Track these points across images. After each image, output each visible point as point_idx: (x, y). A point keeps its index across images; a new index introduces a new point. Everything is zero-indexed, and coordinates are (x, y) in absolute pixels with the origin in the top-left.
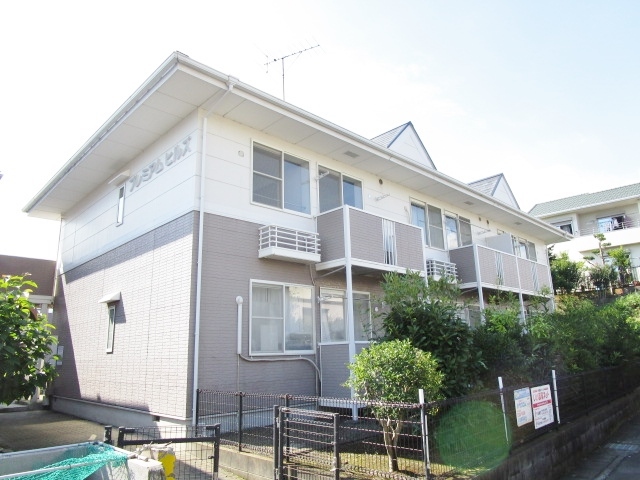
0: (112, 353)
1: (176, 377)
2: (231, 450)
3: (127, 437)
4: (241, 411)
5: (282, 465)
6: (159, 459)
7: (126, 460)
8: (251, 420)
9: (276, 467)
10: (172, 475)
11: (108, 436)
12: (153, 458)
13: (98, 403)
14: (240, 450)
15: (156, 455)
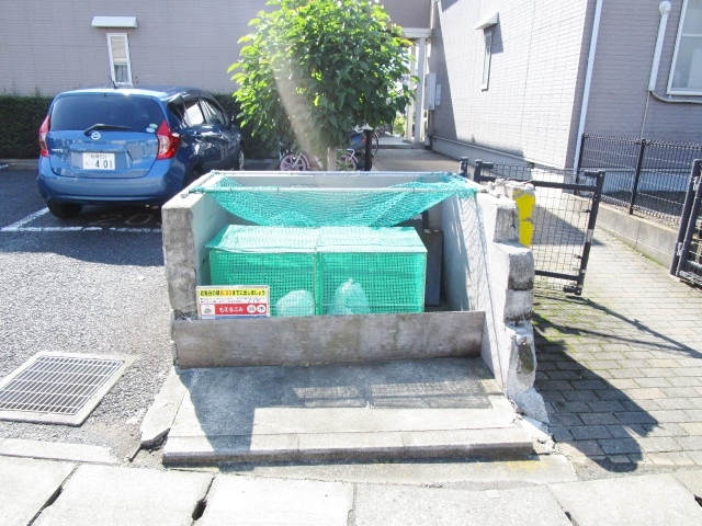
0: (487, 90)
1: (557, 118)
2: (618, 211)
3: (484, 173)
4: (639, 168)
5: (690, 239)
6: (514, 197)
7: (475, 193)
8: (651, 181)
9: (681, 239)
10: (529, 220)
11: (465, 169)
12: (507, 196)
13: (472, 145)
14: (631, 213)
15: (511, 193)
